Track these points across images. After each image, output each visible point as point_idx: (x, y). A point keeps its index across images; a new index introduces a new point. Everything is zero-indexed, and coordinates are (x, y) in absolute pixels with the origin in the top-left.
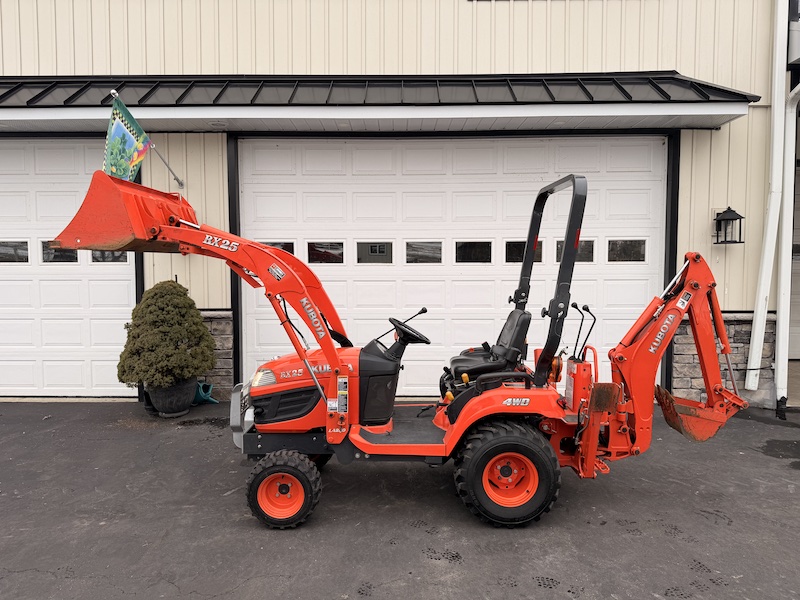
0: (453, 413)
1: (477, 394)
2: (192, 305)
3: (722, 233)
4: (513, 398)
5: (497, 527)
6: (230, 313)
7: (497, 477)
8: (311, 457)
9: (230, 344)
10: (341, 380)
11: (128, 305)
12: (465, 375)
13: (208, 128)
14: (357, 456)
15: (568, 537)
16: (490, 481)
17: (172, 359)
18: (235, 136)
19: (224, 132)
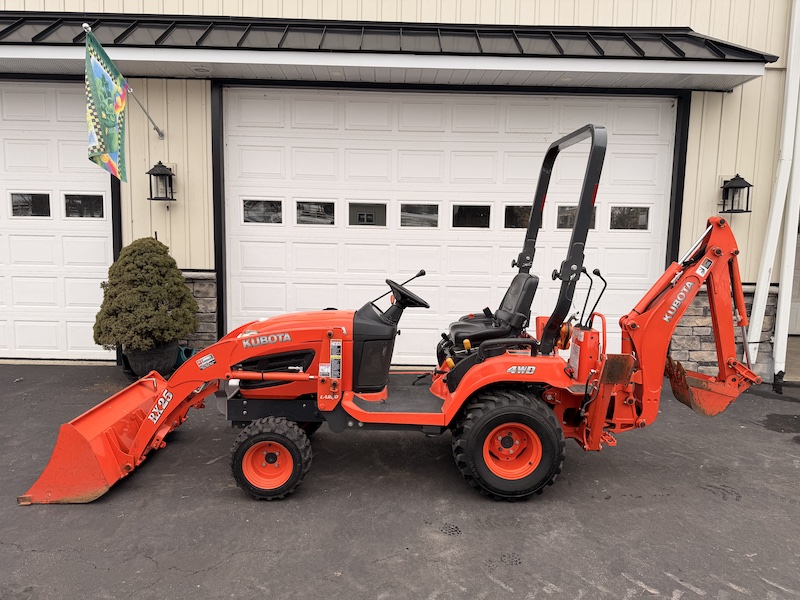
0: (452, 382)
1: (480, 361)
2: (173, 264)
3: (729, 202)
4: (518, 366)
5: (497, 501)
6: (213, 275)
7: (497, 448)
8: (300, 425)
9: (214, 307)
10: (334, 344)
11: (105, 264)
12: (466, 341)
13: (191, 74)
14: (350, 424)
15: (572, 511)
16: (491, 453)
17: (151, 320)
18: (220, 84)
19: (207, 79)
